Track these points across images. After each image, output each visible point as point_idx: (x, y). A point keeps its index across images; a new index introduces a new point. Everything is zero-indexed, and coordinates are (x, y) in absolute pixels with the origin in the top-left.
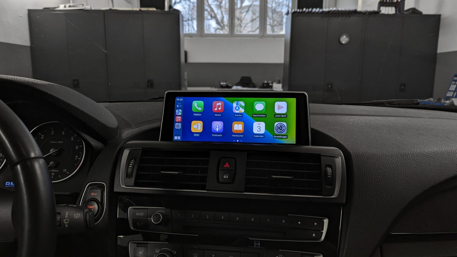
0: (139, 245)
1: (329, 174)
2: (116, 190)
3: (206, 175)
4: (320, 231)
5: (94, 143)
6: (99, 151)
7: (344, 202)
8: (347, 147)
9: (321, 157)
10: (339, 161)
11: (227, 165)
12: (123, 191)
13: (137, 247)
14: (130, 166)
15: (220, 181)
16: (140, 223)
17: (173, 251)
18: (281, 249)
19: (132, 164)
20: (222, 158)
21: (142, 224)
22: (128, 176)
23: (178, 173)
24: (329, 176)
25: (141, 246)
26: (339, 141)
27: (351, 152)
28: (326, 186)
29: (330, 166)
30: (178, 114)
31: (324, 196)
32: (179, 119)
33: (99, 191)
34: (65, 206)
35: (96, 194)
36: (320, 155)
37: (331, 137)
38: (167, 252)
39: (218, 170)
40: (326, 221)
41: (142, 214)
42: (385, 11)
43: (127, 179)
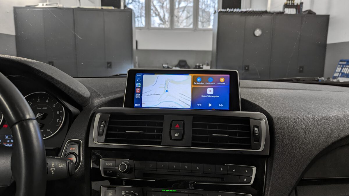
0: (108, 188)
1: (256, 133)
2: (90, 145)
3: (161, 134)
4: (249, 176)
5: (72, 108)
6: (76, 116)
7: (268, 154)
8: (269, 112)
9: (250, 120)
10: (264, 123)
11: (177, 126)
12: (96, 146)
13: (107, 190)
14: (101, 127)
15: (172, 138)
16: (109, 171)
17: (136, 193)
18: (220, 191)
19: (102, 125)
20: (173, 120)
21: (111, 172)
22: (100, 134)
23: (139, 132)
24: (256, 135)
25: (110, 189)
26: (263, 107)
27: (272, 115)
28: (254, 142)
29: (257, 127)
30: (138, 87)
31: (252, 149)
32: (138, 90)
33: (77, 146)
34: (51, 158)
35: (74, 149)
36: (249, 118)
37: (257, 105)
38: (131, 193)
39: (170, 130)
40: (254, 169)
41: (111, 164)
42: (288, 11)
43: (99, 137)
